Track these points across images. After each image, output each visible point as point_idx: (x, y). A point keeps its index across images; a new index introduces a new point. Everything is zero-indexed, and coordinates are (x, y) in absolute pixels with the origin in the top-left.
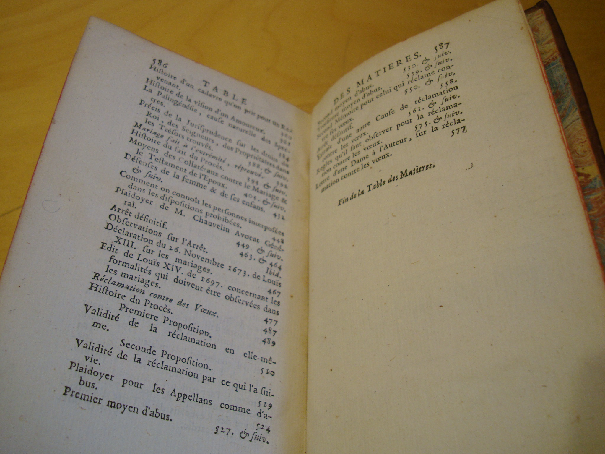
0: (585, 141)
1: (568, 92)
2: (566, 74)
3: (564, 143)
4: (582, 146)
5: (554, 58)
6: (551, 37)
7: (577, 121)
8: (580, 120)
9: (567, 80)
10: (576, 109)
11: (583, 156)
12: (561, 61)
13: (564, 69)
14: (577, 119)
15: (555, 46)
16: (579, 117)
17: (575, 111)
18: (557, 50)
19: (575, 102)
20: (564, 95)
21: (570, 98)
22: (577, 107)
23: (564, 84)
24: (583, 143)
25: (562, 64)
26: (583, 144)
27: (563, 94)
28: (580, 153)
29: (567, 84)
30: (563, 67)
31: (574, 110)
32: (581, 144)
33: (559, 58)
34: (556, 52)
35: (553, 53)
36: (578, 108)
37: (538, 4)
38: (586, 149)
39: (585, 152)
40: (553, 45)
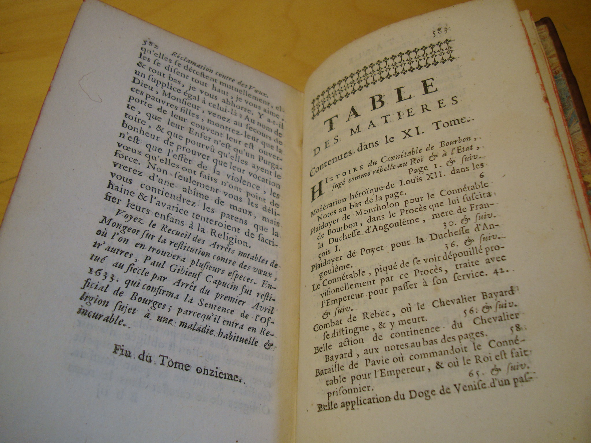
0: (586, 152)
1: (570, 105)
2: (568, 88)
3: (572, 152)
4: (582, 156)
5: (557, 71)
6: (554, 52)
7: (578, 132)
8: (581, 132)
9: (569, 94)
10: (577, 121)
11: (583, 165)
12: (564, 75)
13: (567, 83)
14: (578, 131)
15: (558, 61)
16: (580, 129)
17: (576, 123)
18: (560, 65)
19: (577, 115)
20: (566, 107)
21: (572, 110)
22: (578, 119)
23: (567, 97)
25: (565, 78)
26: (584, 154)
27: (565, 106)
28: (580, 162)
29: (569, 97)
30: (565, 81)
31: (575, 122)
32: (582, 154)
33: (562, 73)
34: (559, 67)
35: (556, 68)
36: (579, 121)
37: (541, 20)
38: (587, 160)
39: (585, 161)
40: (555, 60)
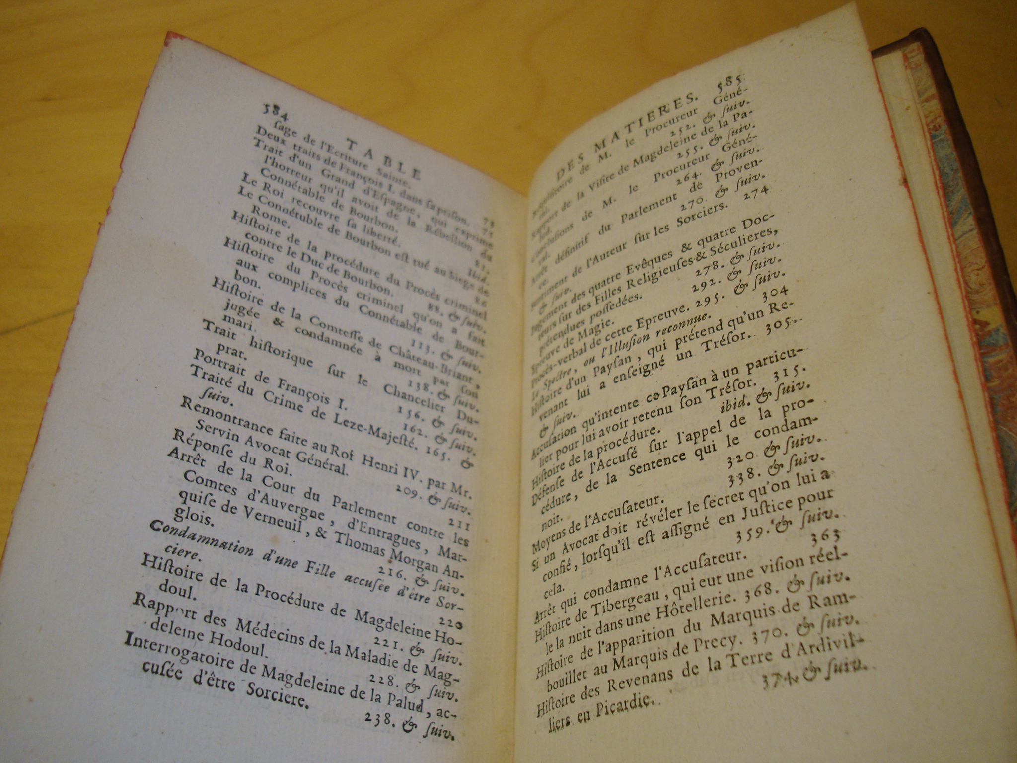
0: (983, 267)
1: (957, 184)
2: (955, 153)
4: (977, 275)
5: (937, 126)
6: (933, 91)
7: (971, 233)
8: (975, 232)
9: (957, 165)
10: (970, 213)
11: (977, 292)
12: (948, 132)
13: (952, 145)
14: (971, 230)
15: (939, 106)
16: (973, 227)
17: (968, 217)
18: (942, 114)
19: (969, 201)
20: (951, 189)
21: (961, 193)
22: (971, 210)
23: (952, 170)
24: (978, 270)
25: (950, 137)
26: (980, 272)
27: (950, 187)
28: (973, 286)
29: (956, 171)
30: (950, 142)
31: (966, 215)
32: (976, 272)
33: (945, 127)
34: (940, 116)
35: (936, 118)
36: (973, 212)
37: (912, 33)
38: (984, 281)
39: (981, 285)
40: (935, 105)
